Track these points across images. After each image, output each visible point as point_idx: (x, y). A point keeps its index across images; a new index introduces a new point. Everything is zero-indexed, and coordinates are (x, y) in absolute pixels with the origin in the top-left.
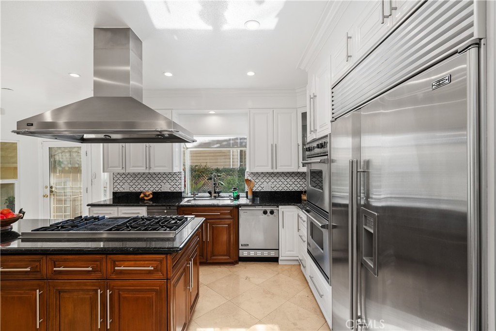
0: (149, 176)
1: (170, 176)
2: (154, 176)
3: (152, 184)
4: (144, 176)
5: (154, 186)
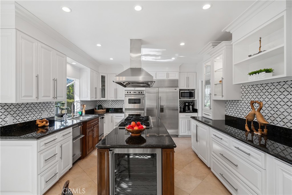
0: (32, 106)
1: (47, 105)
2: (36, 105)
3: (34, 113)
4: (28, 106)
5: (36, 115)
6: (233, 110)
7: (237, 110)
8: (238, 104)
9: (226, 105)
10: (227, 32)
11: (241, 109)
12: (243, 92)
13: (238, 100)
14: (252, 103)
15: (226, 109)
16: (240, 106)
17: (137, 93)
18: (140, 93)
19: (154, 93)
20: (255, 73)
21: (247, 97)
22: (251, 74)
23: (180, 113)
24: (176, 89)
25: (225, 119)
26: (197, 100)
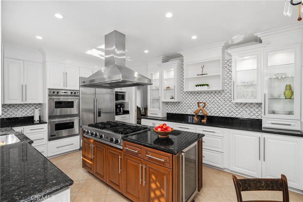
6: (175, 109)
7: (178, 109)
8: (179, 104)
9: (167, 105)
10: (180, 54)
11: (182, 107)
12: (184, 97)
13: (179, 101)
14: (198, 103)
15: (167, 108)
16: (181, 106)
17: (69, 93)
18: (73, 94)
19: (91, 94)
20: (201, 85)
21: (186, 100)
22: (196, 86)
23: (116, 115)
24: (112, 91)
25: (166, 116)
26: (129, 103)
